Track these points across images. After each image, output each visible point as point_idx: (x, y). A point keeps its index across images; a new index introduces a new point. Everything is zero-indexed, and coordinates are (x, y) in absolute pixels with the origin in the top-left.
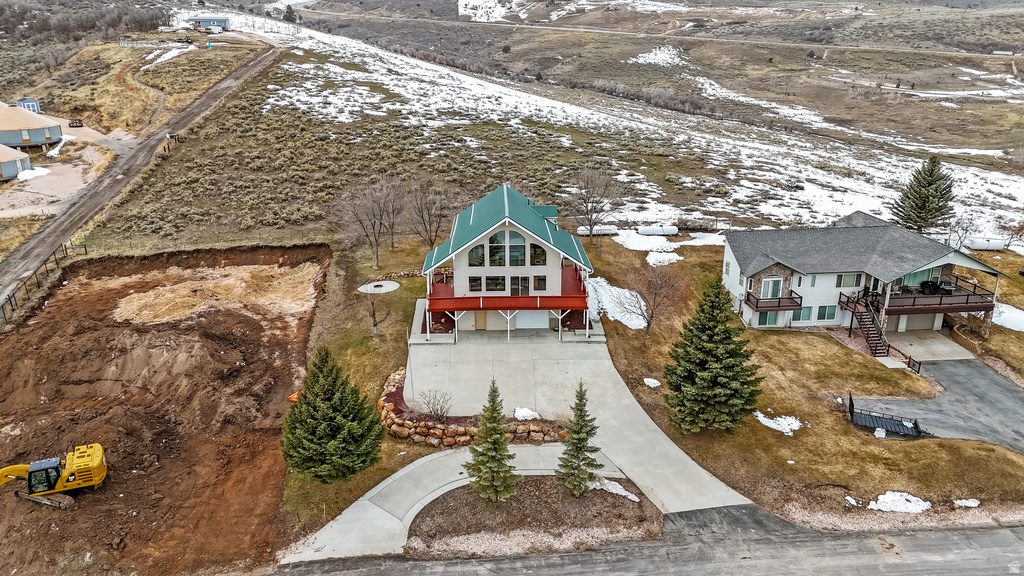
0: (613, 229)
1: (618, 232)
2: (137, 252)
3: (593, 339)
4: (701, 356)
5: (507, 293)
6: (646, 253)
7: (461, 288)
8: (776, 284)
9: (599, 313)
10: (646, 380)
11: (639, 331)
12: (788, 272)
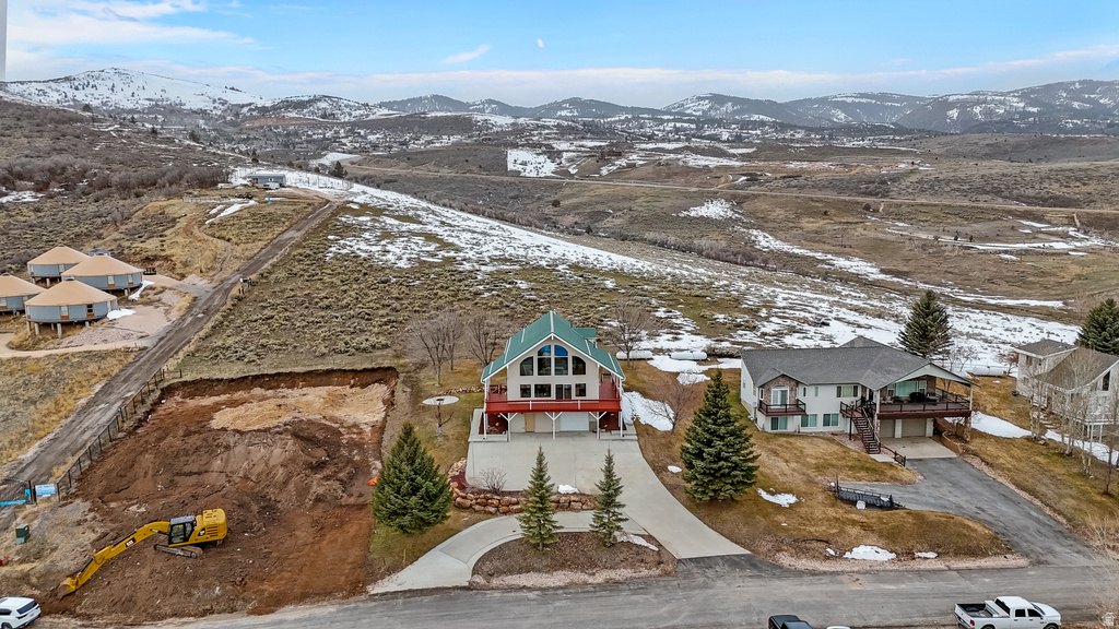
0: (648, 354)
1: (653, 357)
2: (226, 376)
3: (626, 437)
4: (708, 436)
5: (553, 396)
6: (677, 374)
7: (513, 394)
8: (784, 393)
9: (632, 418)
10: (669, 468)
11: (666, 432)
12: (793, 383)
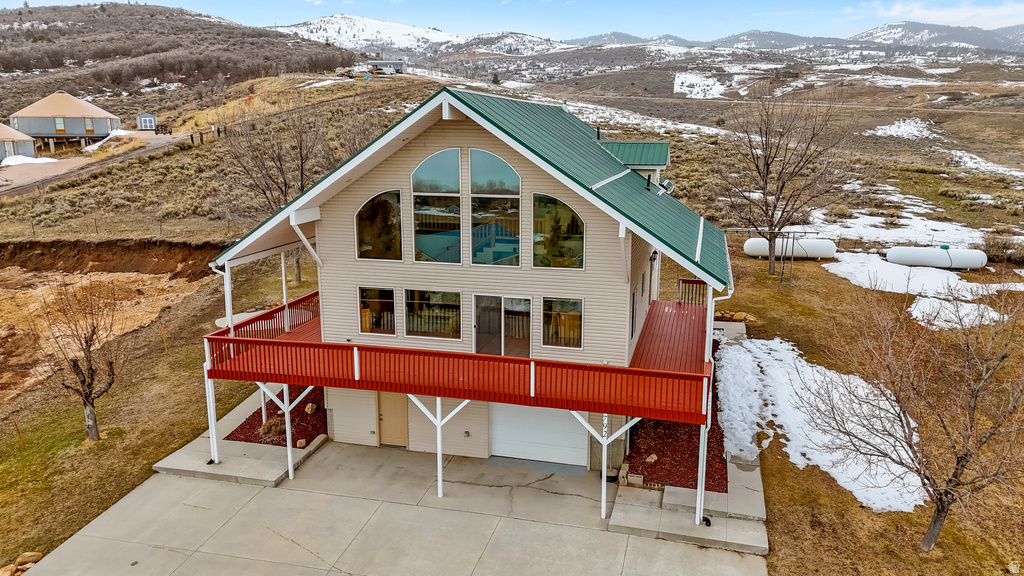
1: (837, 255)
3: (717, 530)
5: (467, 344)
9: (759, 438)
11: (897, 518)
